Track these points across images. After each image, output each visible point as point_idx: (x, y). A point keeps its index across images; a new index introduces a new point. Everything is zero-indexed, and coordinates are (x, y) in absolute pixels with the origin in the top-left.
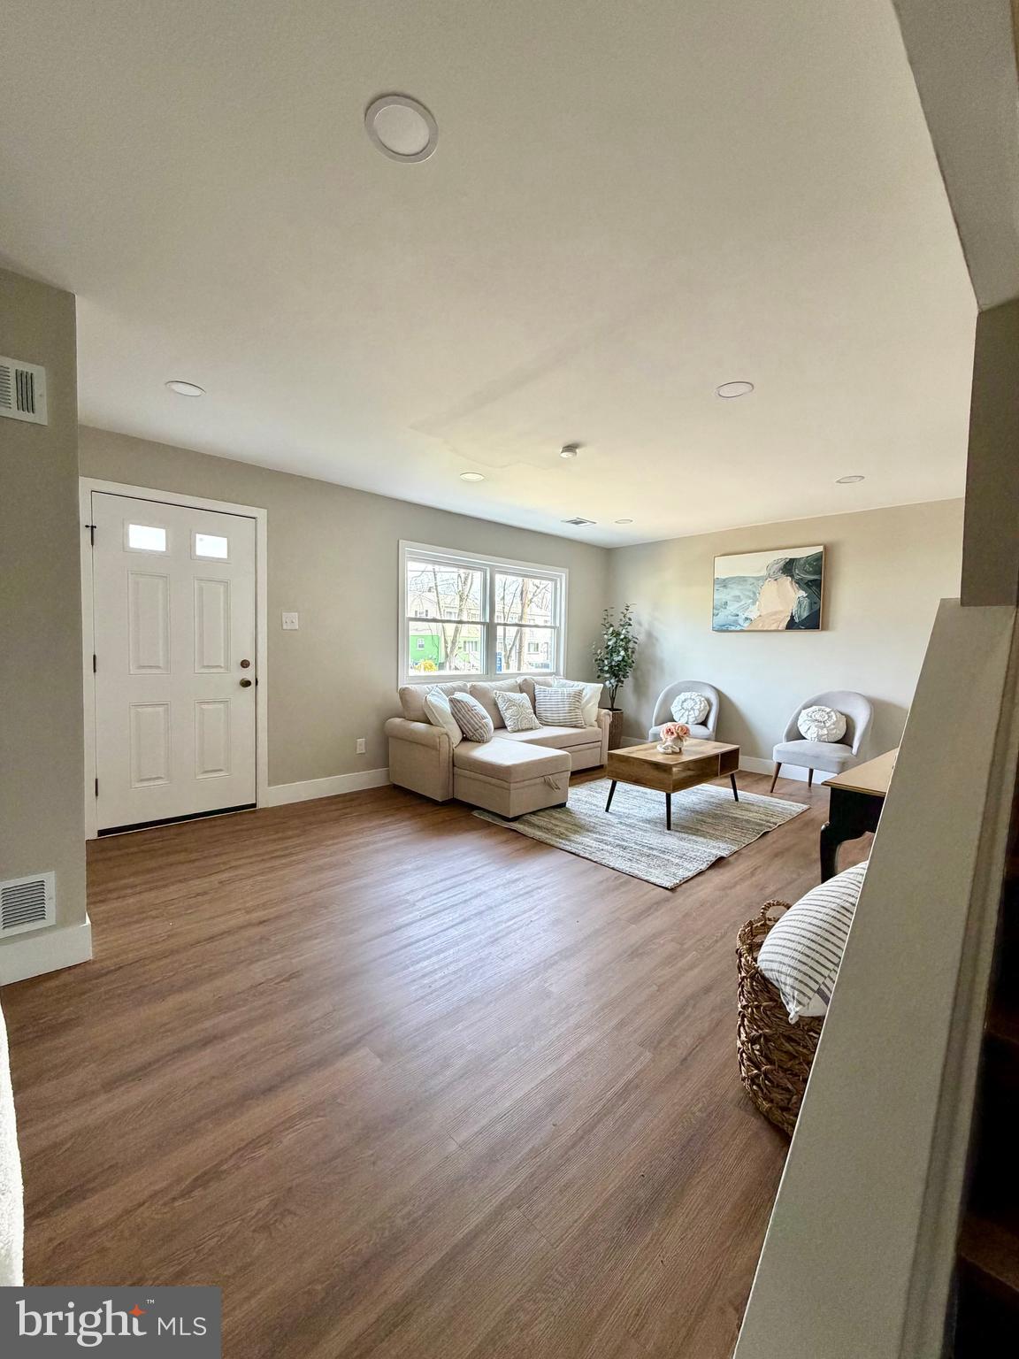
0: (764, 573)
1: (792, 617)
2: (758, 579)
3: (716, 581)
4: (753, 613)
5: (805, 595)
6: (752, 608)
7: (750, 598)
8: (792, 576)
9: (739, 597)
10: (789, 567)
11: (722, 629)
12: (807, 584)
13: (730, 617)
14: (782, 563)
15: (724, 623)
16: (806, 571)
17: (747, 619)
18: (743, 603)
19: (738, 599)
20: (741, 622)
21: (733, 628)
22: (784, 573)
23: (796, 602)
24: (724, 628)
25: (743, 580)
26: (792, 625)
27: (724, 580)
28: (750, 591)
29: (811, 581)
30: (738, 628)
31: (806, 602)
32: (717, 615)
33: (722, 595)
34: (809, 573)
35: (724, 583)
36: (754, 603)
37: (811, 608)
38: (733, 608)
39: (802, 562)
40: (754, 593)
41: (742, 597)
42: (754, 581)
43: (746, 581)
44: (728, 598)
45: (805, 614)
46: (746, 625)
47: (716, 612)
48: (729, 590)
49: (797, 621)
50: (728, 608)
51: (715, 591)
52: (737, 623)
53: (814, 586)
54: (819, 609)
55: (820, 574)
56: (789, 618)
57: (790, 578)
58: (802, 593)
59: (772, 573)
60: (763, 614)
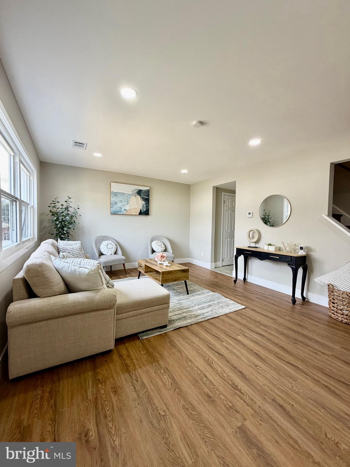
0: (131, 193)
1: (141, 210)
2: (129, 195)
3: (111, 193)
4: (127, 208)
6: (127, 206)
7: (126, 202)
8: (141, 196)
9: (122, 201)
10: (139, 192)
11: (114, 213)
12: (145, 199)
13: (118, 208)
14: (137, 191)
15: (116, 211)
17: (125, 210)
18: (123, 203)
19: (121, 201)
20: (123, 211)
21: (120, 213)
22: (138, 194)
23: (142, 205)
24: (116, 213)
25: (123, 194)
26: (141, 213)
28: (126, 199)
30: (122, 213)
31: (145, 206)
32: (113, 207)
33: (114, 199)
34: (146, 196)
35: (116, 194)
36: (128, 204)
37: (146, 208)
38: (119, 205)
39: (144, 191)
40: (127, 200)
41: (123, 201)
42: (127, 195)
44: (117, 200)
45: (145, 210)
46: (125, 212)
48: (117, 197)
49: (142, 212)
50: (117, 205)
51: (111, 197)
52: (121, 211)
53: (147, 200)
54: (149, 209)
55: (149, 197)
56: (140, 211)
57: (140, 197)
58: (144, 203)
59: (134, 194)
60: (131, 208)
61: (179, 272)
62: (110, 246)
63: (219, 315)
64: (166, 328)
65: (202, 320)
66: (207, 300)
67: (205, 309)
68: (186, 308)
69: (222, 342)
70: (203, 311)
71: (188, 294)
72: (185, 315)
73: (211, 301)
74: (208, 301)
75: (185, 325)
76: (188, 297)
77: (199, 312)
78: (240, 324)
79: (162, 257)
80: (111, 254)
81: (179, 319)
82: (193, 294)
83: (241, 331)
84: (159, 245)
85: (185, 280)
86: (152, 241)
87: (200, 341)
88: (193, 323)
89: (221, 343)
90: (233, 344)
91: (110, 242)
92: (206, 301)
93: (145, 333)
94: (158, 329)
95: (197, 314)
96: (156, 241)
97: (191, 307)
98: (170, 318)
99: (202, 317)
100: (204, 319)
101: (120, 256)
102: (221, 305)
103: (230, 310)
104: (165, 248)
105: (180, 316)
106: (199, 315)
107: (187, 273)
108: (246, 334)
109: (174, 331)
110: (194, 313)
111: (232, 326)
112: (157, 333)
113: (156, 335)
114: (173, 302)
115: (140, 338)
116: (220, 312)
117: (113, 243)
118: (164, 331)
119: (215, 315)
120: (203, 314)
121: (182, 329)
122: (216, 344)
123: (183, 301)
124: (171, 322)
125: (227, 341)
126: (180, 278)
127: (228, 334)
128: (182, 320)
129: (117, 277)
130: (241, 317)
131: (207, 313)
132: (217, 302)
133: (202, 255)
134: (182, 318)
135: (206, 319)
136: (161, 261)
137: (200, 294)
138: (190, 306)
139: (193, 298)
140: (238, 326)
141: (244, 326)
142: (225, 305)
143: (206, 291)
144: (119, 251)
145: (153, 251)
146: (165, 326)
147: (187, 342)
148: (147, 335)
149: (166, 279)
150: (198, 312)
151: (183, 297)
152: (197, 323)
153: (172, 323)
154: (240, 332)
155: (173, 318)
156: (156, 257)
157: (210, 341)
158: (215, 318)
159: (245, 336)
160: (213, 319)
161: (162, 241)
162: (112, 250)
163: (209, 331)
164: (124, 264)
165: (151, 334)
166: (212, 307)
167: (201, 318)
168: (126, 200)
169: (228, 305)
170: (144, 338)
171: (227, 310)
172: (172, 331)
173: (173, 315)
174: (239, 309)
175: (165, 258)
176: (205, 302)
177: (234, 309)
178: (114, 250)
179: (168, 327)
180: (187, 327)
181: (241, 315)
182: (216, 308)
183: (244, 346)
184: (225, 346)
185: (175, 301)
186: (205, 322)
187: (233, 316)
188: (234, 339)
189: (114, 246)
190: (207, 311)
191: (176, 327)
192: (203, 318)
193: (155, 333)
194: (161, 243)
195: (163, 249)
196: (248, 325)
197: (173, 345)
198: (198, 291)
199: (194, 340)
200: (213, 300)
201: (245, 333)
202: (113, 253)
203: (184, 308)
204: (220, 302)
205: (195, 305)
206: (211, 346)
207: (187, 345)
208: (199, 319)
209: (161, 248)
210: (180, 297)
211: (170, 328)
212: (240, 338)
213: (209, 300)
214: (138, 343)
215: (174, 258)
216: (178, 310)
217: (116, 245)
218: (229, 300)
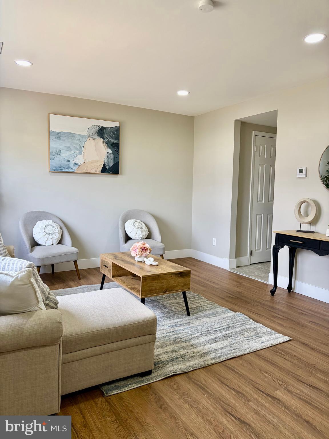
0: (86, 133)
1: (104, 165)
2: (82, 136)
3: (50, 133)
4: (80, 160)
5: (111, 152)
6: (79, 157)
7: (77, 149)
8: (103, 138)
10: (101, 132)
11: (57, 171)
12: (111, 144)
13: (63, 162)
14: (97, 129)
16: (111, 136)
17: (76, 164)
18: (72, 152)
19: (69, 149)
20: (72, 166)
21: (66, 170)
22: (98, 135)
23: (106, 155)
24: (59, 170)
25: (71, 135)
26: (104, 170)
27: (58, 133)
28: (77, 144)
29: (113, 143)
30: (70, 170)
31: (112, 156)
32: (53, 159)
33: (56, 145)
34: (113, 138)
35: (59, 136)
36: (80, 154)
37: (114, 160)
38: (65, 155)
39: (109, 130)
40: (80, 146)
41: (72, 148)
42: (79, 137)
43: (73, 136)
44: (61, 147)
45: (112, 164)
46: (75, 169)
47: (52, 157)
48: (61, 141)
49: (107, 168)
50: (62, 155)
51: (51, 141)
52: (68, 167)
53: (115, 147)
54: (119, 162)
55: (119, 140)
56: (102, 166)
57: (102, 140)
58: (109, 151)
59: (91, 134)
60: (85, 162)
61: (174, 276)
62: (49, 230)
63: (244, 353)
64: (151, 376)
65: (213, 362)
66: (223, 325)
67: (218, 343)
68: (186, 341)
69: (248, 401)
70: (216, 346)
71: (189, 315)
72: (182, 352)
73: (229, 327)
74: (224, 327)
75: (184, 371)
76: (188, 321)
77: (209, 347)
78: (281, 369)
79: (144, 249)
80: (52, 245)
81: (173, 360)
82: (198, 315)
83: (283, 382)
84: (139, 228)
85: (184, 290)
86: (125, 221)
87: (209, 399)
88: (197, 366)
89: (246, 403)
90: (267, 405)
91: (50, 222)
92: (220, 328)
93: (112, 385)
94: (135, 378)
95: (204, 351)
96: (133, 221)
97: (195, 338)
98: (157, 358)
99: (214, 356)
100: (216, 361)
101: (68, 247)
102: (247, 335)
103: (263, 345)
104: (148, 233)
105: (174, 355)
106: (208, 353)
107: (186, 279)
108: (290, 388)
109: (164, 381)
110: (199, 349)
111: (266, 373)
112: (133, 385)
113: (132, 388)
114: (163, 329)
115: (105, 394)
116: (245, 348)
117: (54, 225)
118: (146, 381)
119: (236, 352)
120: (215, 350)
121: (177, 378)
122: (237, 405)
123: (181, 328)
124: (160, 364)
125: (257, 400)
126: (175, 287)
127: (259, 387)
128: (178, 361)
129: (64, 285)
130: (281, 357)
131: (221, 348)
132: (240, 329)
133: (214, 243)
134: (178, 358)
135: (221, 359)
136: (141, 256)
137: (210, 314)
138: (192, 336)
139: (197, 323)
140: (277, 373)
141: (289, 373)
142: (254, 336)
143: (222, 309)
144: (67, 239)
145: (128, 238)
146: (149, 373)
147: (187, 402)
148: (116, 388)
149: (150, 288)
150: (206, 347)
151: (180, 320)
152: (204, 367)
153: (161, 367)
154: (279, 384)
155: (163, 359)
156: (132, 249)
157: (227, 399)
158: (237, 359)
159: (289, 391)
160: (232, 360)
161: (143, 220)
162: (54, 236)
163: (225, 381)
164: (75, 262)
165: (123, 387)
166: (230, 339)
167: (211, 359)
168: (78, 148)
169: (258, 335)
170: (111, 394)
171: (257, 345)
172: (160, 381)
173: (162, 352)
174: (278, 342)
175: (148, 251)
176: (218, 329)
177: (270, 342)
178: (57, 236)
179: (153, 375)
180: (187, 374)
181: (283, 353)
182: (239, 340)
183: (287, 408)
184: (254, 409)
185: (165, 327)
186: (218, 364)
187: (268, 355)
188: (269, 395)
189: (58, 230)
190: (222, 346)
191: (168, 373)
192: (214, 358)
193: (130, 384)
194: (141, 223)
195: (144, 233)
196: (294, 372)
197: (163, 407)
198: (206, 310)
199: (199, 396)
200: (234, 327)
201: (288, 385)
202: (55, 242)
203: (182, 339)
204: (244, 329)
205: (202, 334)
206: (229, 409)
207: (186, 406)
208: (209, 360)
209: (142, 232)
210: (175, 321)
211: (157, 376)
212: (278, 394)
213: (226, 327)
214: (100, 401)
215: (164, 249)
216: (171, 344)
217: (61, 228)
218: (261, 325)
